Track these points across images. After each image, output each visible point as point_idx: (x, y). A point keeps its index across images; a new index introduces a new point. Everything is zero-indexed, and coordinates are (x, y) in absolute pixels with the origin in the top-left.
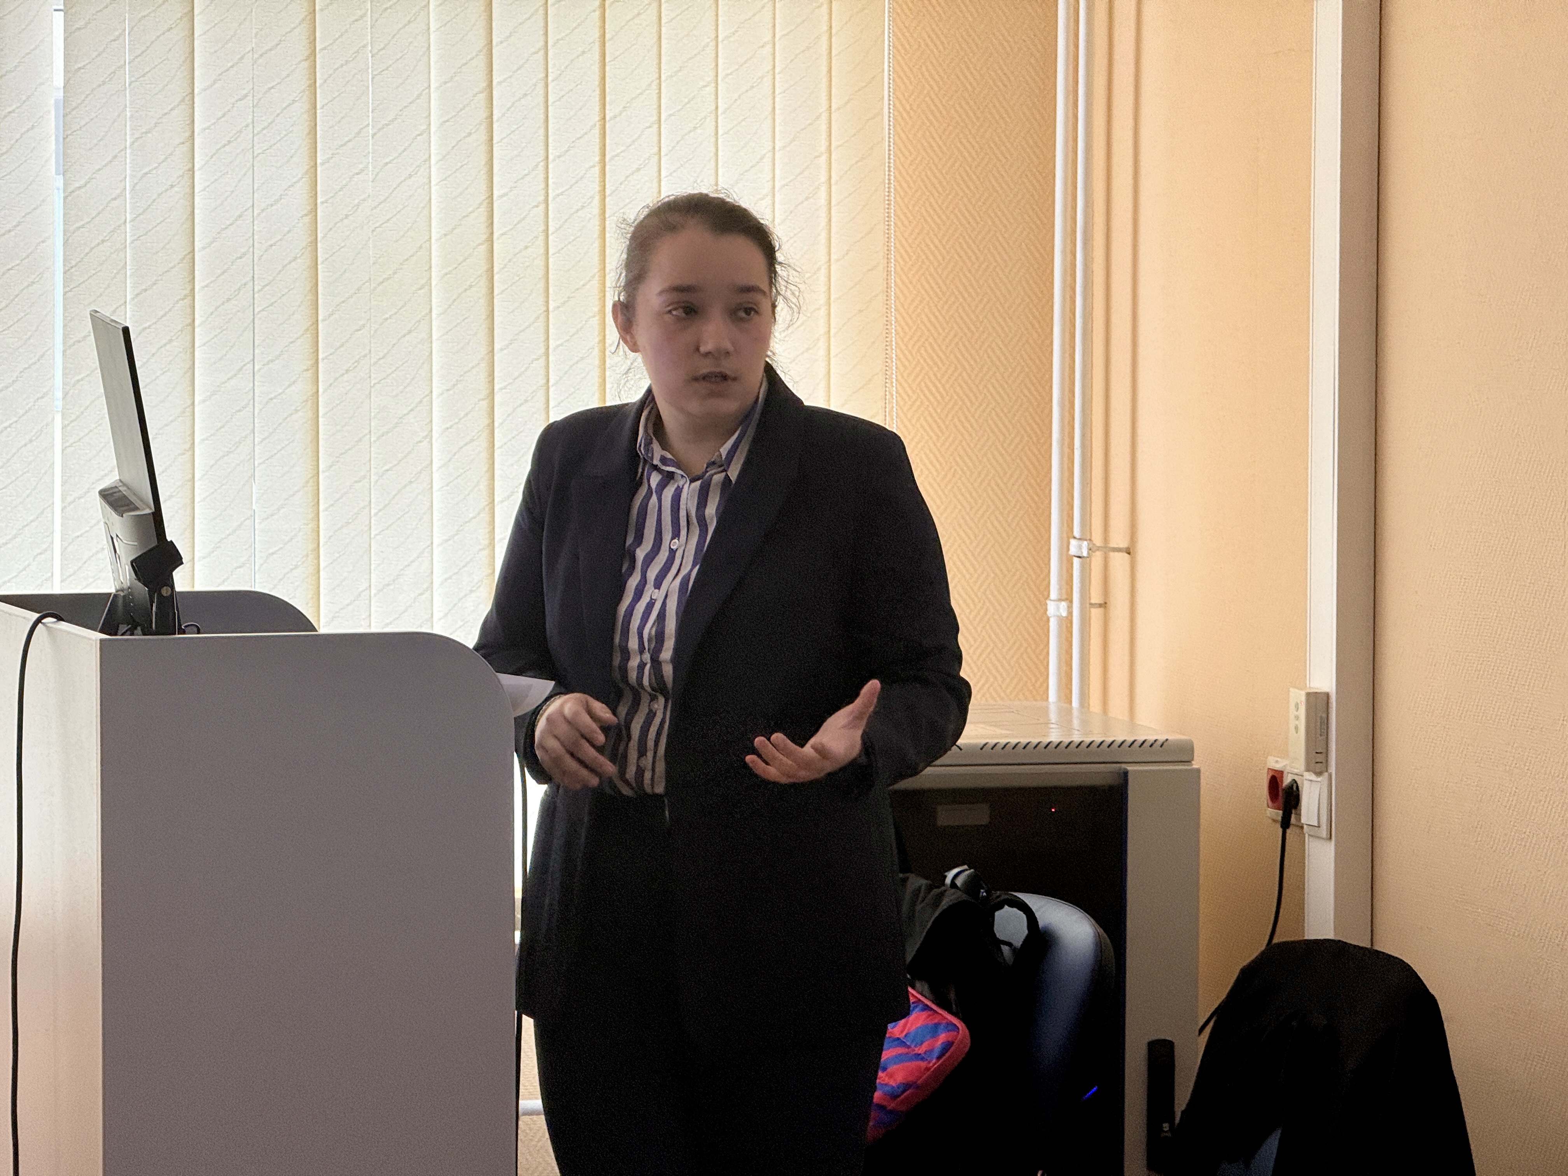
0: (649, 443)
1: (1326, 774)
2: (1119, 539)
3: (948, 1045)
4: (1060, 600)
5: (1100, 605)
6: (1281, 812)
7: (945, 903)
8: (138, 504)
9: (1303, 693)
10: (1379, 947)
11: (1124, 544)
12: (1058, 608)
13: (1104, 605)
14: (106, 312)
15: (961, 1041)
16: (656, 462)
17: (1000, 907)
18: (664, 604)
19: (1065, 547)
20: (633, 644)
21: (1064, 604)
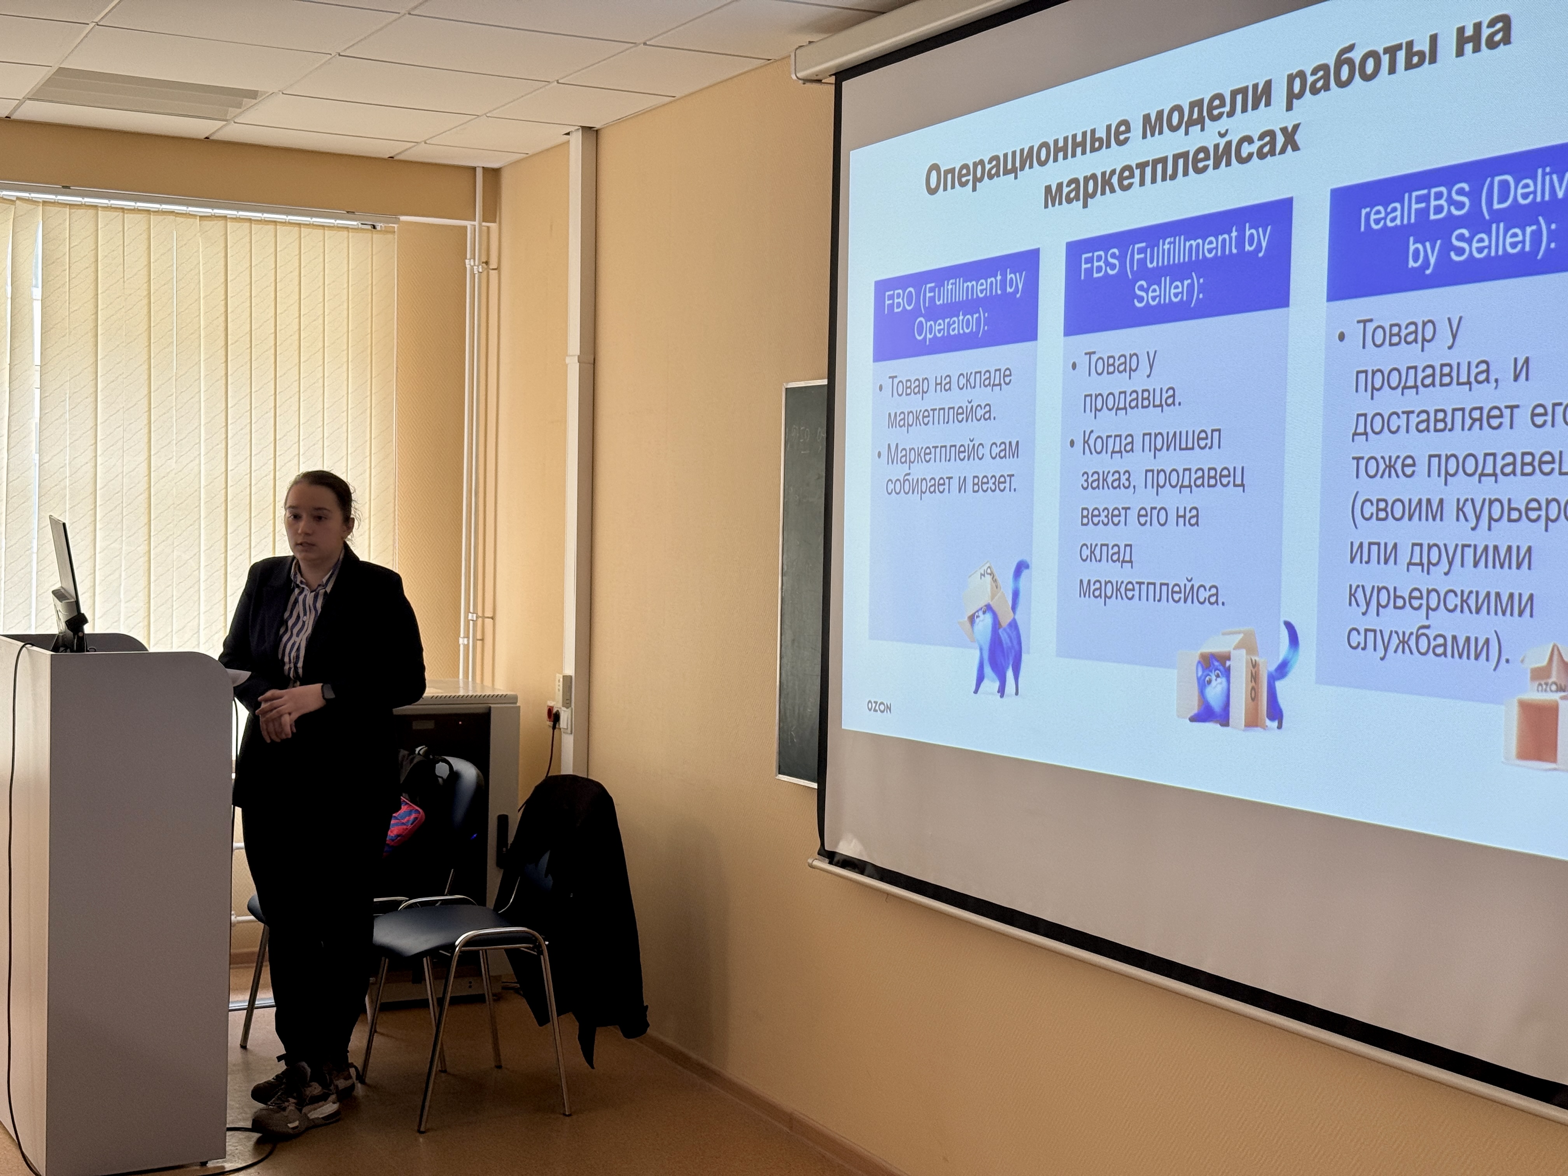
0: (295, 575)
1: (570, 708)
2: (489, 613)
3: (416, 818)
4: (464, 637)
5: (480, 640)
6: (552, 723)
7: (415, 761)
8: (69, 597)
9: (561, 676)
10: (590, 777)
11: (490, 615)
12: (464, 641)
13: (482, 640)
14: (56, 516)
15: (422, 817)
16: (298, 582)
17: (438, 763)
18: (300, 644)
19: (466, 617)
20: (286, 659)
21: (466, 639)
